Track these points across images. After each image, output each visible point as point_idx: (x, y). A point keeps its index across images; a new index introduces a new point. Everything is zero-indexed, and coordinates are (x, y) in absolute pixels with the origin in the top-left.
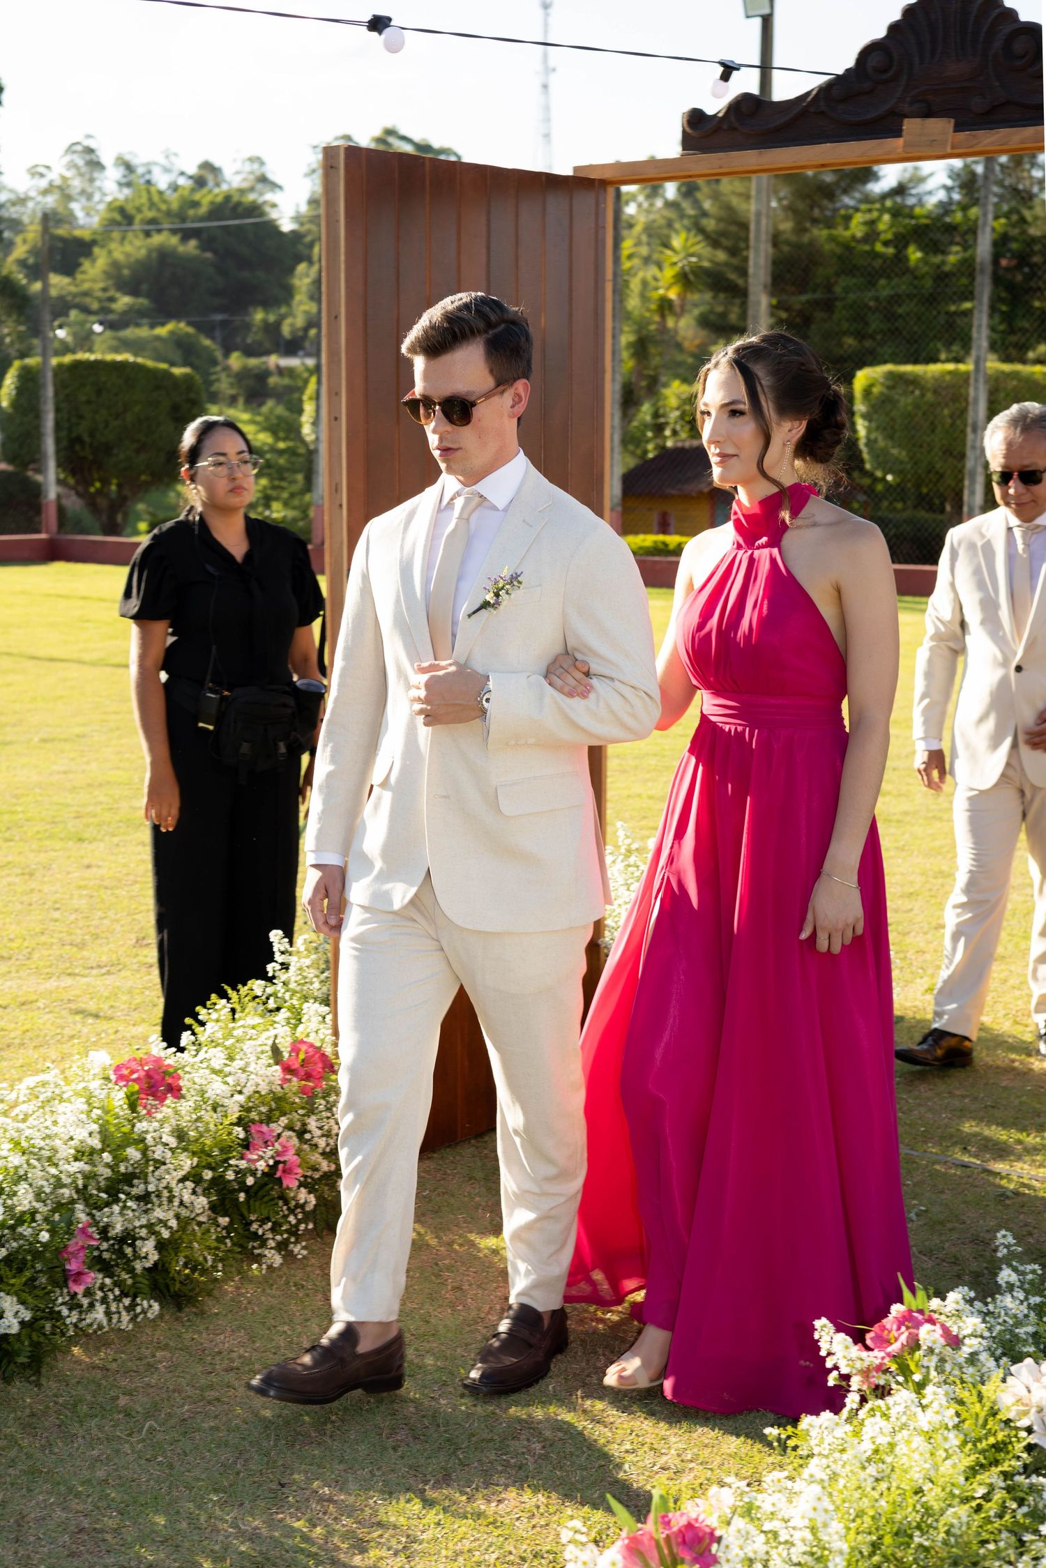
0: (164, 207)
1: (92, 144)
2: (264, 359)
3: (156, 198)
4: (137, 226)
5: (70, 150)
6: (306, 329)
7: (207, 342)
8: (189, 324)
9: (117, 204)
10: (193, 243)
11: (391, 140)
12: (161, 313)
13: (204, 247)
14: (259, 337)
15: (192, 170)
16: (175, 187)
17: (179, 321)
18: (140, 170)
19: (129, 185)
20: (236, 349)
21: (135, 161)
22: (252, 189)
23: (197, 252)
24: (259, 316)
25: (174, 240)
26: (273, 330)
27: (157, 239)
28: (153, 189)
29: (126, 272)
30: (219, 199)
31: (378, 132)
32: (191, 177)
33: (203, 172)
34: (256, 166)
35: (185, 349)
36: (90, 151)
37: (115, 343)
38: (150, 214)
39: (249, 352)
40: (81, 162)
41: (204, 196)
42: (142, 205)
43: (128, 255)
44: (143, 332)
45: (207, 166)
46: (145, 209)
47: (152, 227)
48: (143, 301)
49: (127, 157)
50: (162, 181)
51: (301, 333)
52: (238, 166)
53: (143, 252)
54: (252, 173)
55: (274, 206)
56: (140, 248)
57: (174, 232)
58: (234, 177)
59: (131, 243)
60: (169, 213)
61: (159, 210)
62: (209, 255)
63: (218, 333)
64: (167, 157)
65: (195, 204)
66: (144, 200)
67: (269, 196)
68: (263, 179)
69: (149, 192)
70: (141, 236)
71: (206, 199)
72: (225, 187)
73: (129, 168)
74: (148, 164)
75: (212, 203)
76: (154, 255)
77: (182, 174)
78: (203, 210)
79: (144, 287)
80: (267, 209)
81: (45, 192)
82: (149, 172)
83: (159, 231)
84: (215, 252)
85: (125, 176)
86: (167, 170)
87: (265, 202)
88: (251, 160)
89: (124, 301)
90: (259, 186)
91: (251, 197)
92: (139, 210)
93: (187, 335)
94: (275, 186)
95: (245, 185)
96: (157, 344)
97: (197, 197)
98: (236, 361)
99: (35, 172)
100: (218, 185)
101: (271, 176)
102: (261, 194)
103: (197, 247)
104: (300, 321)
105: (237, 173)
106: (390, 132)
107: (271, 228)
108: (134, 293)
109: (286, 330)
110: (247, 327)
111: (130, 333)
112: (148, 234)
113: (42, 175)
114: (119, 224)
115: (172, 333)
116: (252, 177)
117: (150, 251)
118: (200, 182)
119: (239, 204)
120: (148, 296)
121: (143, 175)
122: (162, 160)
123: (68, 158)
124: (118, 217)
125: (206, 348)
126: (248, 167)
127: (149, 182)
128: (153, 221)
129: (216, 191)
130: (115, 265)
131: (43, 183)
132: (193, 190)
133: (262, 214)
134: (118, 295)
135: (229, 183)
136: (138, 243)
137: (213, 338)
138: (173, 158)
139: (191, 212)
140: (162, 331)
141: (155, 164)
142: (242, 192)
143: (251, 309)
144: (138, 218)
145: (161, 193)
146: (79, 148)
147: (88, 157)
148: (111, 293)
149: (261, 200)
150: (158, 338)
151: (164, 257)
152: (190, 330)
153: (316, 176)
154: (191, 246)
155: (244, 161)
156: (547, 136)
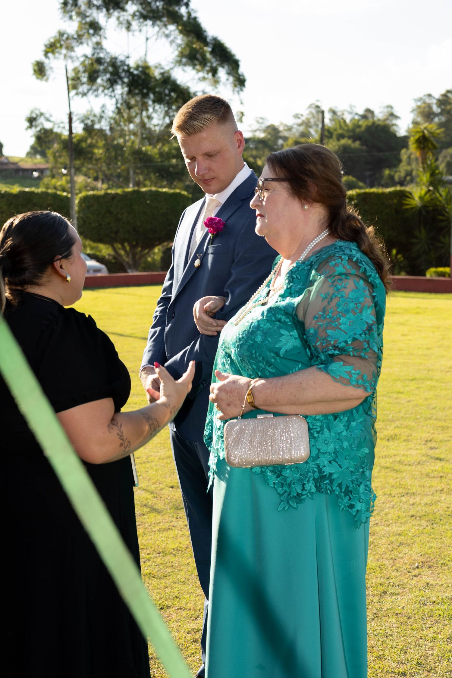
0: (346, 128)
1: (318, 104)
3: (343, 125)
4: (334, 137)
5: (310, 107)
6: (405, 177)
8: (354, 176)
13: (362, 144)
14: (386, 181)
15: (361, 112)
16: (353, 119)
17: (349, 175)
18: (339, 114)
19: (334, 120)
21: (336, 110)
22: (387, 119)
23: (359, 146)
24: (387, 172)
25: (350, 142)
26: (391, 177)
27: (343, 142)
28: (343, 121)
30: (371, 124)
31: (443, 92)
32: (360, 115)
33: (366, 113)
34: (389, 109)
36: (318, 107)
38: (340, 131)
40: (314, 111)
45: (368, 111)
46: (338, 129)
47: (341, 136)
49: (334, 109)
50: (348, 118)
51: (403, 179)
52: (381, 110)
53: (337, 147)
54: (387, 112)
55: (395, 125)
56: (335, 146)
57: (349, 138)
58: (380, 114)
59: (331, 144)
60: (348, 131)
61: (344, 130)
62: (364, 147)
63: (367, 180)
64: (351, 107)
65: (359, 126)
66: (338, 126)
67: (394, 122)
68: (392, 115)
70: (336, 141)
71: (365, 124)
72: (374, 119)
73: (334, 112)
74: (342, 111)
75: (367, 125)
76: (341, 148)
77: (357, 114)
78: (362, 128)
80: (393, 127)
81: (300, 125)
82: (343, 114)
83: (343, 138)
84: (367, 146)
85: (332, 116)
86: (350, 113)
87: (392, 124)
88: (388, 107)
90: (390, 118)
91: (386, 122)
92: (335, 130)
93: (353, 181)
94: (397, 117)
95: (384, 117)
97: (362, 123)
99: (296, 116)
100: (371, 118)
101: (396, 113)
102: (391, 120)
103: (359, 144)
104: (403, 174)
105: (381, 112)
107: (393, 135)
109: (397, 178)
110: (381, 177)
112: (338, 140)
113: (299, 118)
115: (346, 181)
116: (387, 114)
117: (339, 147)
118: (364, 117)
121: (340, 116)
122: (349, 110)
123: (309, 110)
126: (386, 110)
127: (343, 118)
128: (341, 134)
129: (370, 120)
131: (299, 121)
132: (360, 121)
133: (390, 129)
135: (377, 117)
136: (334, 143)
137: (363, 182)
138: (354, 109)
139: (357, 130)
141: (345, 110)
142: (382, 120)
143: (384, 169)
144: (335, 133)
145: (346, 123)
146: (313, 106)
147: (317, 109)
149: (390, 124)
151: (345, 149)
152: (354, 179)
153: (415, 112)
154: (357, 144)
155: (384, 107)
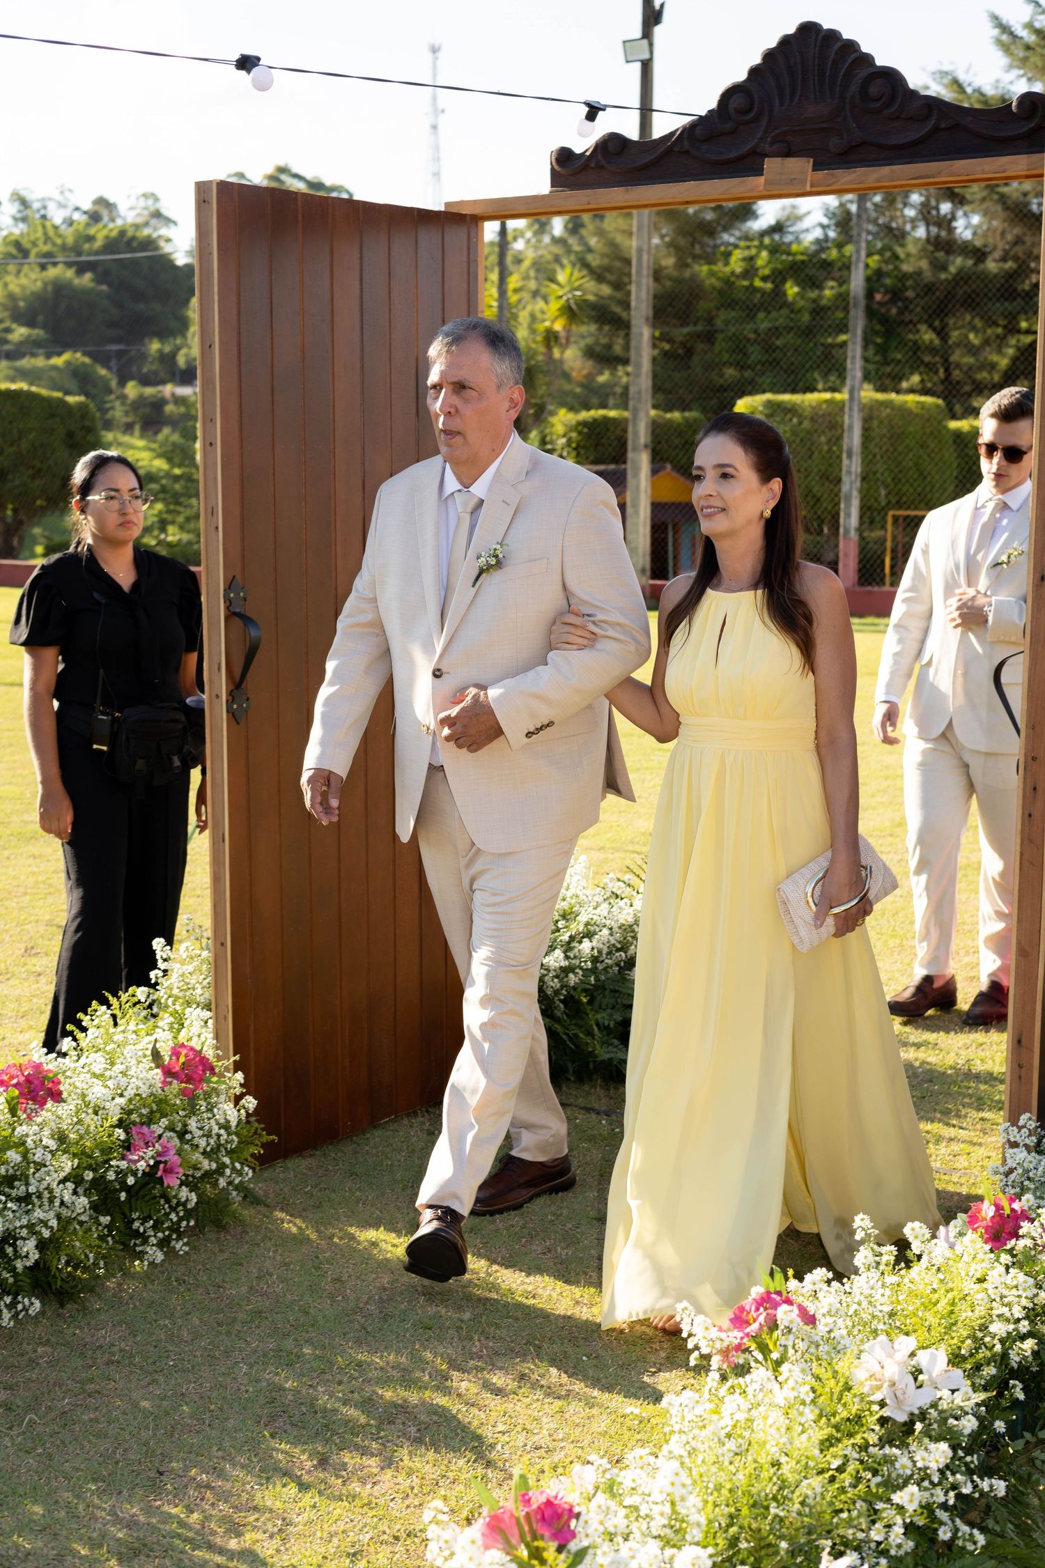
0: (59, 241)
2: (160, 388)
3: (51, 232)
4: (32, 258)
7: (103, 372)
8: (85, 354)
9: (13, 238)
10: (88, 276)
11: (283, 177)
12: (57, 341)
13: (98, 280)
14: (154, 367)
15: (87, 205)
16: (70, 223)
17: (75, 351)
18: (36, 206)
19: (24, 220)
20: (132, 379)
21: (30, 197)
22: (146, 224)
23: (92, 285)
24: (155, 346)
25: (70, 273)
26: (168, 360)
27: (52, 272)
28: (48, 224)
29: (22, 304)
30: (114, 234)
31: (270, 170)
32: (85, 213)
33: (97, 208)
34: (150, 202)
35: (82, 379)
37: (11, 372)
38: (45, 248)
39: (145, 381)
41: (98, 231)
42: (38, 239)
43: (23, 288)
44: (40, 362)
45: (102, 202)
46: (40, 243)
47: (47, 260)
48: (38, 333)
49: (23, 193)
50: (57, 216)
52: (132, 202)
53: (39, 284)
54: (146, 208)
55: (168, 240)
56: (36, 280)
57: (69, 265)
58: (129, 213)
59: (26, 275)
60: (64, 248)
61: (54, 244)
62: (104, 287)
63: (113, 363)
64: (62, 193)
65: (90, 239)
66: (40, 234)
67: (163, 231)
68: (157, 215)
69: (44, 227)
70: (37, 269)
71: (101, 233)
72: (119, 222)
73: (24, 203)
74: (44, 199)
75: (107, 237)
76: (50, 288)
77: (77, 209)
78: (98, 244)
79: (40, 318)
80: (162, 244)
82: (45, 207)
83: (55, 264)
84: (110, 285)
85: (20, 211)
86: (62, 206)
87: (160, 237)
88: (145, 196)
89: (20, 332)
90: (154, 221)
91: (146, 232)
92: (34, 244)
93: (84, 364)
94: (169, 221)
95: (140, 220)
96: (53, 374)
97: (92, 231)
98: (132, 390)
100: (113, 220)
101: (164, 212)
102: (155, 229)
103: (93, 280)
105: (131, 208)
106: (283, 170)
107: (165, 262)
108: (30, 324)
109: (181, 361)
110: (143, 356)
111: (26, 363)
112: (43, 267)
114: (14, 257)
115: (68, 363)
116: (146, 213)
117: (45, 284)
118: (95, 217)
119: (134, 238)
120: (44, 327)
121: (38, 211)
122: (58, 197)
124: (14, 251)
125: (102, 377)
126: (142, 202)
127: (44, 217)
128: (48, 255)
129: (111, 225)
130: (11, 296)
132: (88, 225)
133: (157, 248)
134: (14, 326)
135: (124, 219)
136: (33, 276)
137: (109, 368)
138: (67, 194)
139: (86, 246)
140: (58, 361)
141: (50, 199)
142: (137, 227)
143: (147, 340)
144: (33, 252)
145: (56, 228)
148: (7, 324)
149: (155, 235)
150: (54, 368)
151: (59, 289)
152: (87, 360)
154: (87, 279)
155: (138, 197)
156: (437, 175)
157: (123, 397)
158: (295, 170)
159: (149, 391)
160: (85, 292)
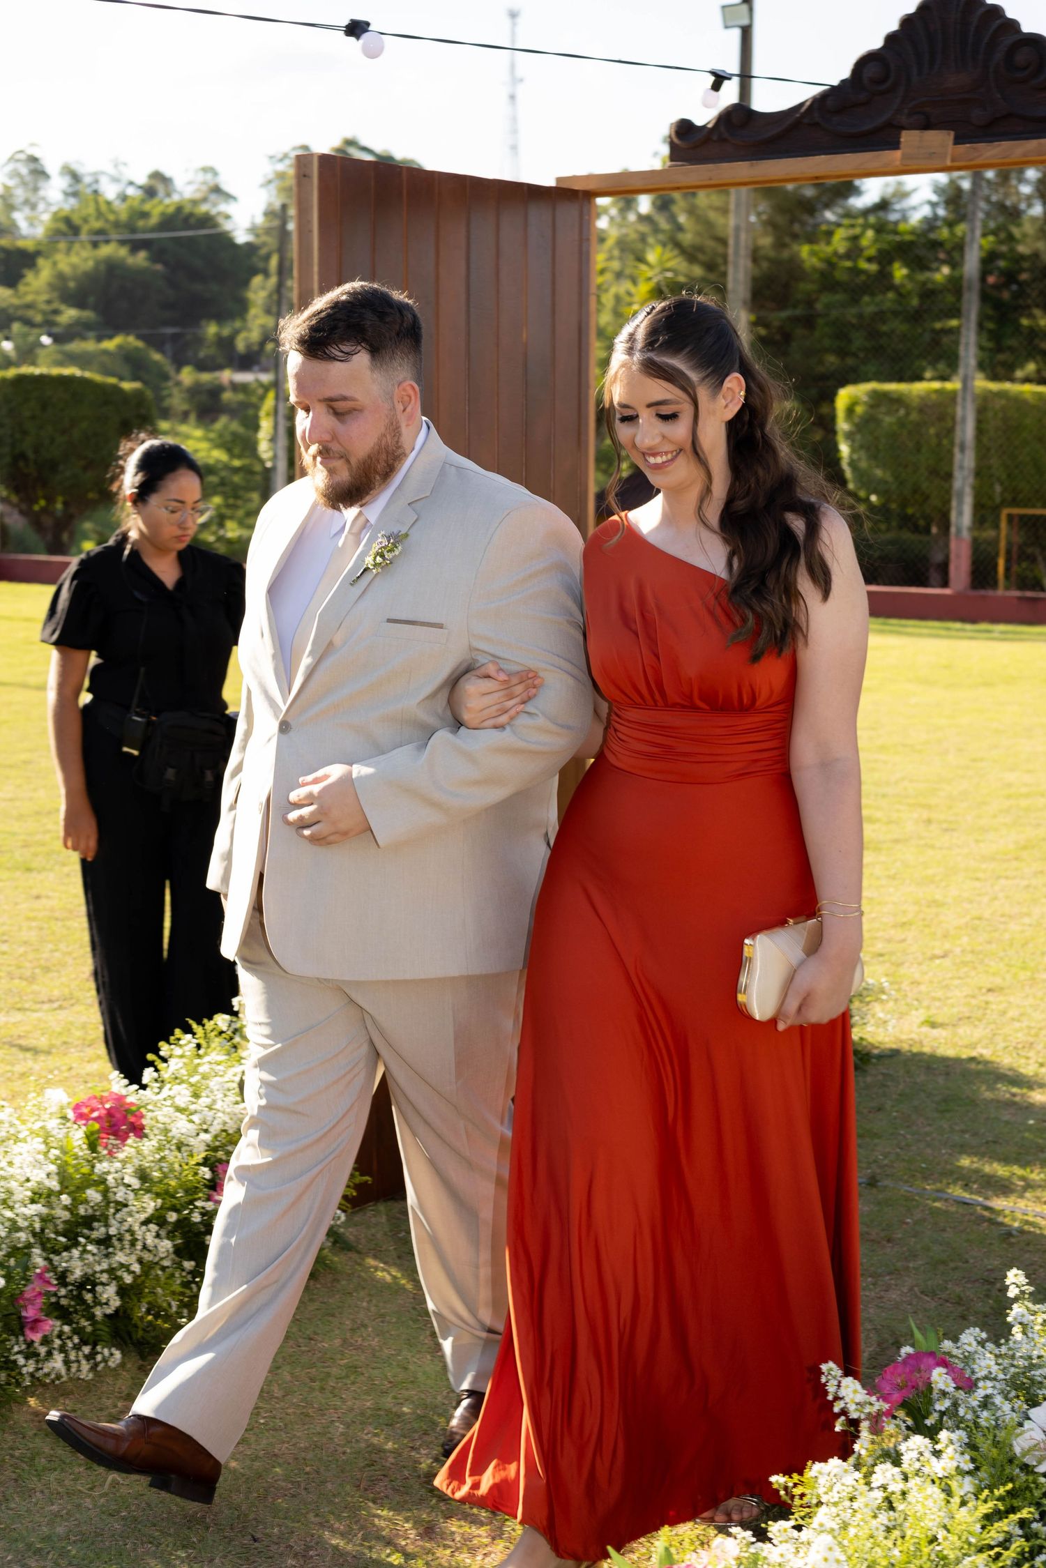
0: (111, 217)
1: (36, 152)
2: (217, 374)
3: (103, 208)
4: (84, 236)
5: (13, 158)
6: (262, 344)
7: (157, 357)
8: (139, 337)
9: (63, 214)
10: (142, 255)
11: (351, 149)
12: (108, 326)
13: (153, 259)
14: (212, 351)
15: (142, 180)
16: (124, 198)
17: (128, 334)
18: (87, 180)
19: (75, 194)
20: (187, 363)
21: (81, 170)
22: (205, 200)
23: (146, 264)
24: (212, 329)
25: (123, 252)
26: (226, 344)
27: (106, 251)
28: (101, 200)
29: (72, 284)
30: (171, 210)
31: (337, 141)
32: (140, 187)
33: (153, 182)
34: (209, 177)
35: (134, 364)
36: (33, 159)
37: (59, 357)
38: (97, 225)
39: (202, 366)
40: (24, 170)
41: (154, 206)
42: (89, 215)
43: (74, 267)
44: (89, 346)
45: (157, 176)
46: (92, 219)
47: (99, 238)
48: (88, 315)
49: (75, 167)
50: (110, 192)
51: (256, 348)
52: (190, 176)
53: (90, 264)
54: (204, 183)
55: (228, 217)
56: (86, 260)
57: (122, 243)
58: (186, 187)
59: (78, 254)
60: (117, 225)
61: (107, 221)
62: (159, 267)
63: (168, 347)
64: (116, 166)
65: (145, 215)
66: (91, 210)
67: (224, 207)
68: (217, 190)
69: (97, 202)
70: (89, 247)
71: (157, 209)
72: (176, 198)
73: (75, 177)
74: (96, 173)
75: (163, 214)
76: (102, 267)
77: (131, 183)
78: (154, 220)
79: (91, 300)
80: (221, 220)
82: (97, 181)
83: (107, 242)
84: (165, 264)
85: (70, 186)
86: (116, 180)
87: (219, 213)
88: (205, 170)
89: (69, 314)
90: (213, 197)
91: (204, 208)
92: (85, 220)
93: (137, 349)
94: (228, 197)
95: (198, 196)
96: (105, 359)
97: (147, 207)
98: (187, 376)
100: (168, 195)
101: (226, 187)
102: (215, 205)
103: (147, 259)
104: (255, 335)
105: (190, 183)
106: (350, 143)
107: (225, 240)
108: (81, 305)
109: (240, 345)
110: (199, 341)
111: (76, 346)
112: (95, 245)
114: (64, 234)
115: (120, 347)
116: (204, 188)
117: (98, 263)
118: (150, 192)
119: (191, 215)
120: (95, 308)
121: (89, 185)
122: (112, 171)
123: (11, 167)
124: (63, 227)
125: (156, 363)
126: (200, 177)
127: (96, 192)
128: (100, 232)
129: (167, 201)
130: (61, 277)
132: (143, 201)
133: (216, 225)
134: (63, 307)
135: (180, 194)
136: (85, 254)
137: (162, 352)
138: (121, 168)
139: (141, 223)
140: (110, 345)
141: (103, 173)
142: (195, 202)
143: (203, 323)
144: (85, 229)
145: (109, 203)
146: (22, 156)
147: (32, 166)
148: (56, 305)
149: (213, 212)
150: (105, 352)
151: (112, 268)
152: (140, 344)
153: (272, 187)
154: (142, 259)
155: (197, 171)
156: (514, 148)
157: (178, 384)
158: (364, 142)
159: (206, 377)
160: (140, 272)
